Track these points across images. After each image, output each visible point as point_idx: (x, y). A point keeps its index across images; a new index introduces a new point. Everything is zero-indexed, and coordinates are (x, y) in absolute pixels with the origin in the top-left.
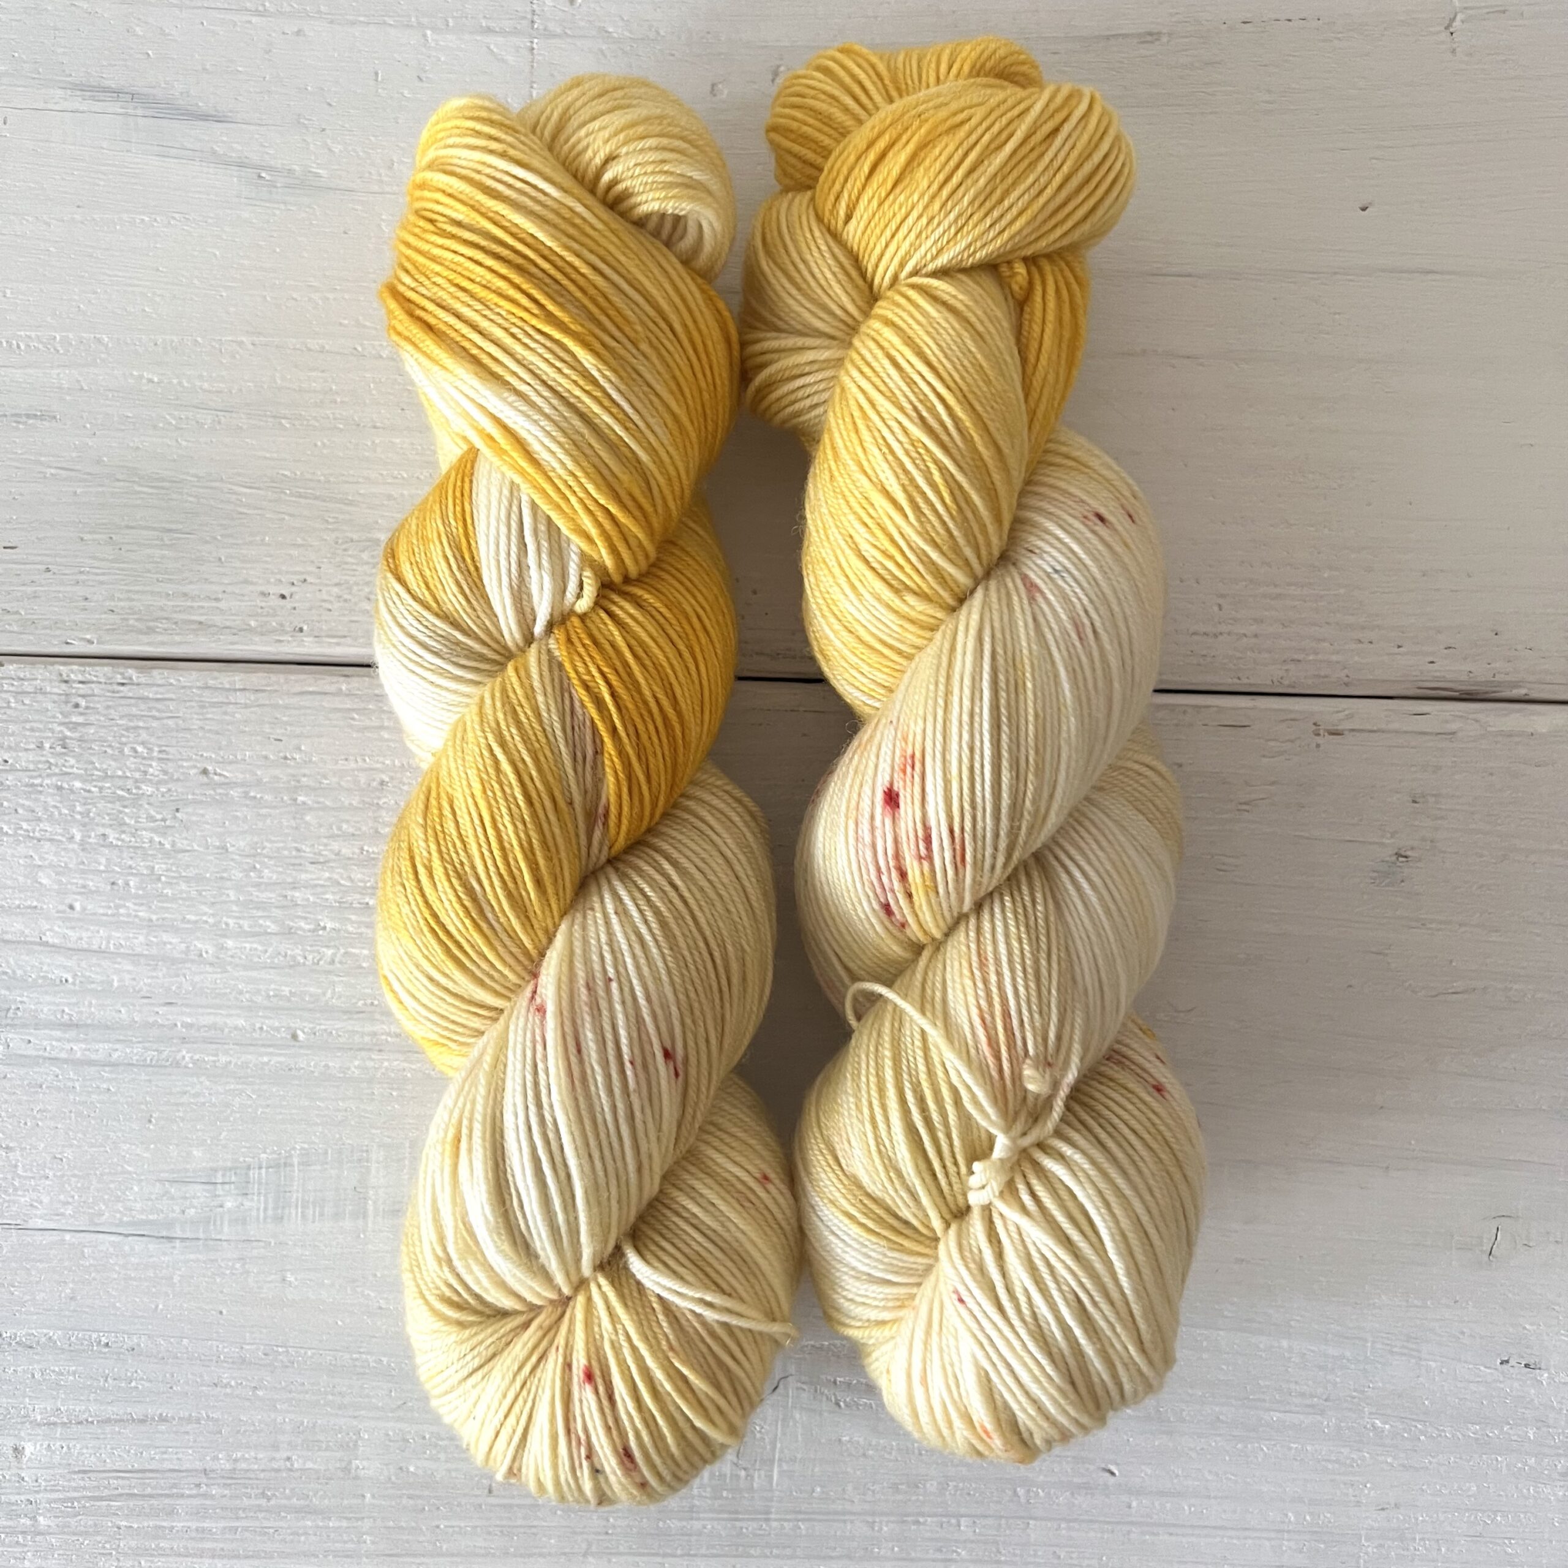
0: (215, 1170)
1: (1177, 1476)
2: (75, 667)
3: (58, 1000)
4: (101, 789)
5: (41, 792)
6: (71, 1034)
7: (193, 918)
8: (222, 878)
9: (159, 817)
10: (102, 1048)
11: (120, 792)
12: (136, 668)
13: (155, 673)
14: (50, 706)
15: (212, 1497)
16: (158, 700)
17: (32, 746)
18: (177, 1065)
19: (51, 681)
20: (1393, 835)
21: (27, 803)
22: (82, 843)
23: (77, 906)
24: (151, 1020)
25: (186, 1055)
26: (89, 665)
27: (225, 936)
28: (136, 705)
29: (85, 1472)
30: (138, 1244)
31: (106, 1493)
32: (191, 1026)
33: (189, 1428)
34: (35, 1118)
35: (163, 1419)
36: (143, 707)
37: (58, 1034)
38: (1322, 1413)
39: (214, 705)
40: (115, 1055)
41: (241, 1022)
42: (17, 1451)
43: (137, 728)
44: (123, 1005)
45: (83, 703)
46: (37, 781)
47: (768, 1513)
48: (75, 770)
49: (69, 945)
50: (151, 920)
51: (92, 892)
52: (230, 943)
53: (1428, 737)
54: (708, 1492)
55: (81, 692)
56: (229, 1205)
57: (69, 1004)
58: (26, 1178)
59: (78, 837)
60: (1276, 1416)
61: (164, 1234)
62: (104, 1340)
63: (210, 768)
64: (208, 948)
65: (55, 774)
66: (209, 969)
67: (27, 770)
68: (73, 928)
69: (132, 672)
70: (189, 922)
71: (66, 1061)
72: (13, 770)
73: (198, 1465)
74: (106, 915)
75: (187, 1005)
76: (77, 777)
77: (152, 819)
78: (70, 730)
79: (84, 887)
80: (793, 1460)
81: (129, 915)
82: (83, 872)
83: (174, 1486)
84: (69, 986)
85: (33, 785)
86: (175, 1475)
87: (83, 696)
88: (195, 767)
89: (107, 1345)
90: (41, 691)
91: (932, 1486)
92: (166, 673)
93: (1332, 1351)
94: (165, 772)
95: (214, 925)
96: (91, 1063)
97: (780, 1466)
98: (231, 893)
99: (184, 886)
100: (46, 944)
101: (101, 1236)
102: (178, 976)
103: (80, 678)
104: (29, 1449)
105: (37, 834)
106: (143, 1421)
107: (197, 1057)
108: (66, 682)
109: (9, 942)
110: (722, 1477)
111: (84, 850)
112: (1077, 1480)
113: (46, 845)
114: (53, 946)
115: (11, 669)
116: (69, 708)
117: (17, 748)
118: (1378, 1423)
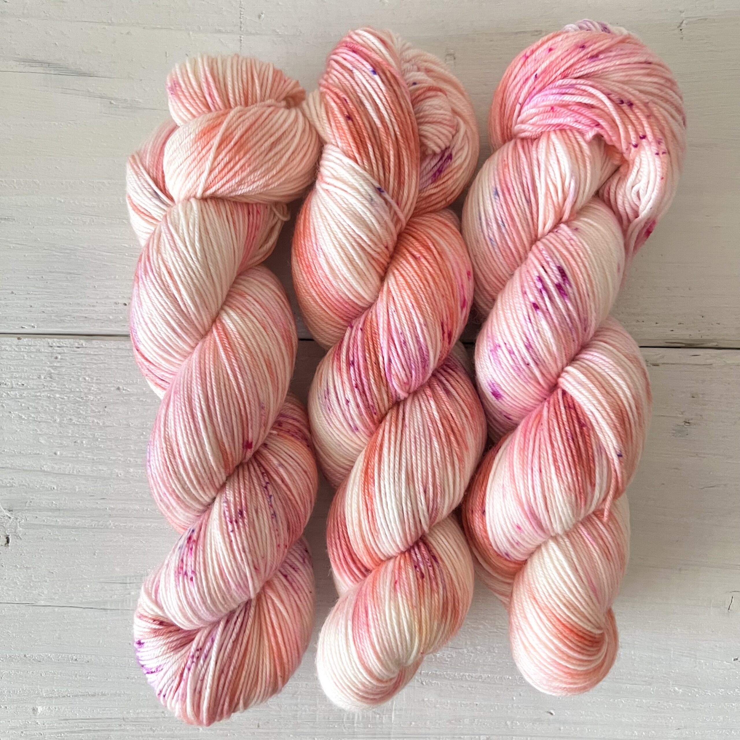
0: (126, 577)
1: (582, 715)
2: (55, 340)
3: (50, 498)
4: (69, 397)
5: (40, 399)
6: (57, 513)
7: (114, 458)
8: (127, 439)
9: (97, 410)
10: (71, 520)
11: (78, 399)
12: (85, 339)
13: (94, 342)
14: (44, 358)
15: (127, 731)
16: (95, 355)
17: (35, 377)
18: (107, 528)
19: (44, 346)
20: (682, 413)
21: (33, 404)
22: (60, 424)
23: (58, 453)
24: (94, 506)
25: (111, 522)
26: (62, 338)
27: (129, 467)
28: (85, 358)
29: (67, 720)
30: (90, 613)
31: (77, 729)
32: (113, 509)
33: (115, 698)
34: (39, 553)
35: (103, 695)
36: (88, 358)
37: (50, 513)
38: (650, 684)
39: (122, 357)
40: (77, 523)
41: (138, 507)
42: (34, 710)
43: (85, 368)
44: (81, 500)
45: (59, 357)
46: (38, 394)
47: (390, 734)
48: (56, 389)
49: (55, 472)
50: (93, 459)
51: (65, 447)
52: (131, 470)
53: (698, 367)
54: (361, 725)
55: (59, 352)
56: (133, 593)
57: (55, 500)
58: (36, 582)
59: (58, 420)
60: (628, 686)
61: (102, 607)
62: (75, 657)
63: (121, 387)
64: (121, 472)
65: (46, 391)
66: (121, 482)
67: (33, 389)
68: (56, 464)
69: (83, 342)
70: (112, 460)
71: (53, 526)
72: (27, 389)
73: (120, 716)
74: (73, 457)
75: (111, 500)
76: (58, 392)
77: (94, 412)
78: (53, 369)
79: (61, 444)
80: (401, 710)
81: (83, 457)
82: (61, 437)
83: (109, 726)
84: (55, 491)
85: (36, 396)
86: (108, 720)
87: (59, 353)
88: (114, 386)
89: (76, 660)
90: (39, 351)
91: (467, 721)
92: (99, 342)
93: (654, 655)
94: (100, 389)
95: (124, 461)
96: (66, 527)
97: (395, 713)
98: (132, 446)
99: (109, 443)
100: (44, 471)
101: (72, 609)
102: (107, 485)
103: (58, 345)
104: (40, 709)
105: (39, 419)
106: (93, 696)
107: (116, 524)
108: (51, 347)
109: (26, 470)
110: (368, 717)
111: (61, 426)
112: (535, 717)
113: (43, 425)
114: (47, 472)
115: (25, 340)
116: (53, 359)
117: (28, 378)
118: (677, 689)
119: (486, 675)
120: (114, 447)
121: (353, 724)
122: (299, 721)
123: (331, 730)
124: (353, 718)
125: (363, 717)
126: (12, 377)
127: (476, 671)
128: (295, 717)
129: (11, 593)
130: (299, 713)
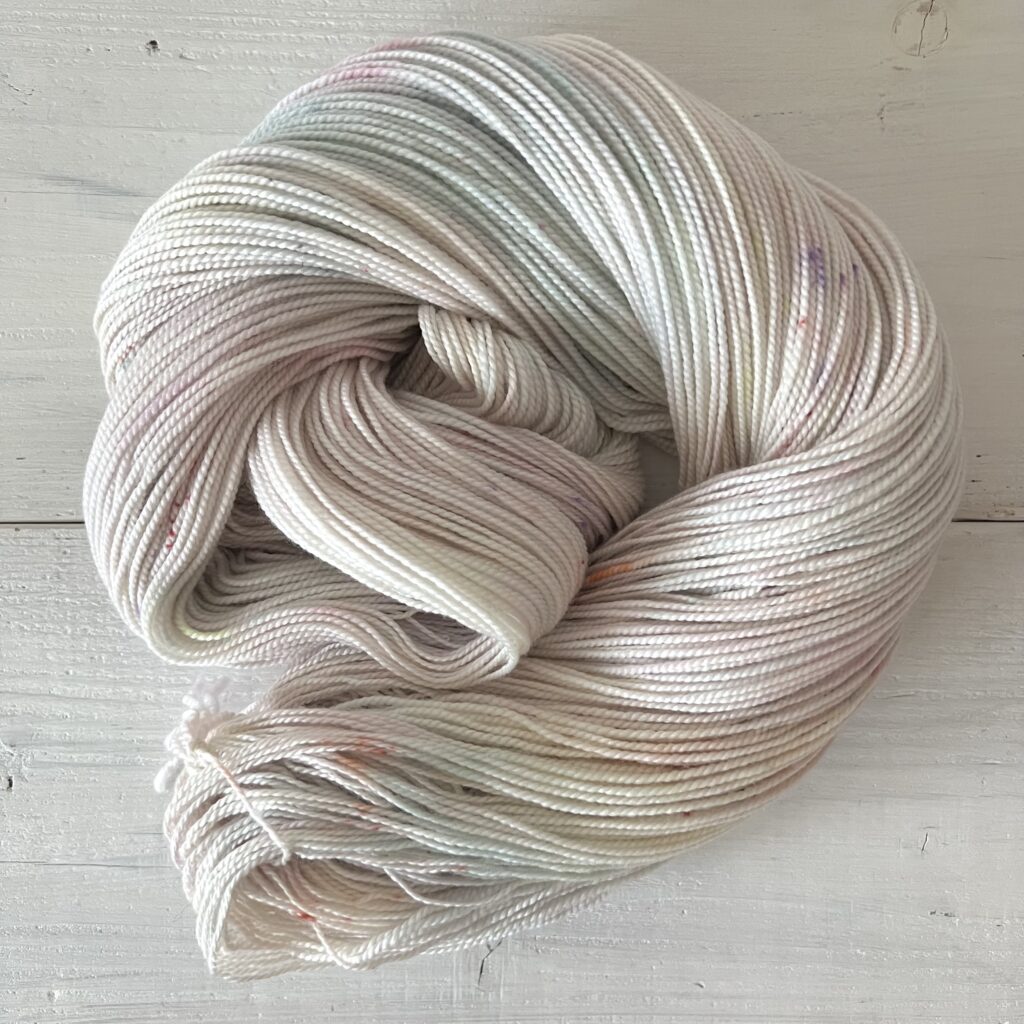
1: (740, 987)
2: (62, 529)
3: (62, 729)
4: (82, 602)
5: (46, 605)
6: (71, 749)
7: (140, 677)
10: (90, 757)
15: (168, 1019)
17: (39, 578)
18: (135, 764)
19: (49, 538)
21: (38, 612)
22: (73, 634)
23: (71, 672)
24: (118, 738)
25: (140, 758)
26: (71, 528)
27: (160, 687)
29: (92, 1006)
30: (117, 872)
31: (104, 1018)
32: (142, 741)
33: (151, 978)
34: (51, 798)
35: (136, 974)
37: (62, 748)
38: (825, 946)
40: (98, 760)
42: (50, 995)
44: (101, 730)
45: (69, 551)
46: (44, 599)
47: (498, 1016)
48: (66, 591)
49: (68, 696)
50: (115, 679)
51: (79, 664)
52: (164, 691)
54: (462, 1006)
55: (67, 545)
57: (68, 731)
58: (47, 834)
59: (69, 631)
60: (798, 949)
61: (132, 864)
62: (99, 928)
64: (150, 695)
65: (54, 594)
66: (151, 707)
67: (36, 592)
68: (69, 685)
70: (138, 679)
71: (67, 764)
72: (28, 592)
73: (158, 1000)
74: (89, 677)
75: (140, 729)
76: (68, 595)
78: (62, 567)
79: (74, 661)
80: (512, 985)
81: (102, 677)
82: (74, 652)
84: (68, 720)
85: (41, 601)
86: (144, 1006)
87: (68, 547)
89: (101, 931)
90: (43, 545)
91: (595, 997)
93: (830, 910)
95: (154, 681)
96: (84, 765)
97: (504, 988)
99: (134, 658)
100: (53, 695)
101: (94, 867)
102: (133, 711)
103: (66, 536)
104: (57, 994)
105: (45, 630)
106: (124, 975)
107: (147, 759)
108: (58, 539)
109: (31, 695)
110: (470, 996)
111: (74, 639)
112: (681, 992)
113: (50, 637)
114: (57, 696)
115: (25, 531)
116: (60, 554)
117: (30, 579)
118: (858, 951)
119: (617, 939)
120: (141, 663)
121: (452, 1003)
122: (384, 1002)
123: (424, 1012)
124: (452, 997)
125: (464, 996)
126: (9, 578)
127: (605, 934)
128: (377, 997)
129: (16, 849)
130: (383, 991)
